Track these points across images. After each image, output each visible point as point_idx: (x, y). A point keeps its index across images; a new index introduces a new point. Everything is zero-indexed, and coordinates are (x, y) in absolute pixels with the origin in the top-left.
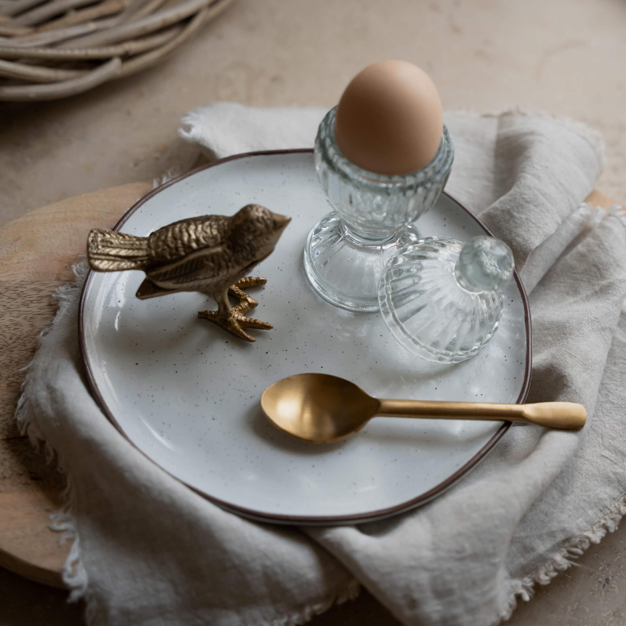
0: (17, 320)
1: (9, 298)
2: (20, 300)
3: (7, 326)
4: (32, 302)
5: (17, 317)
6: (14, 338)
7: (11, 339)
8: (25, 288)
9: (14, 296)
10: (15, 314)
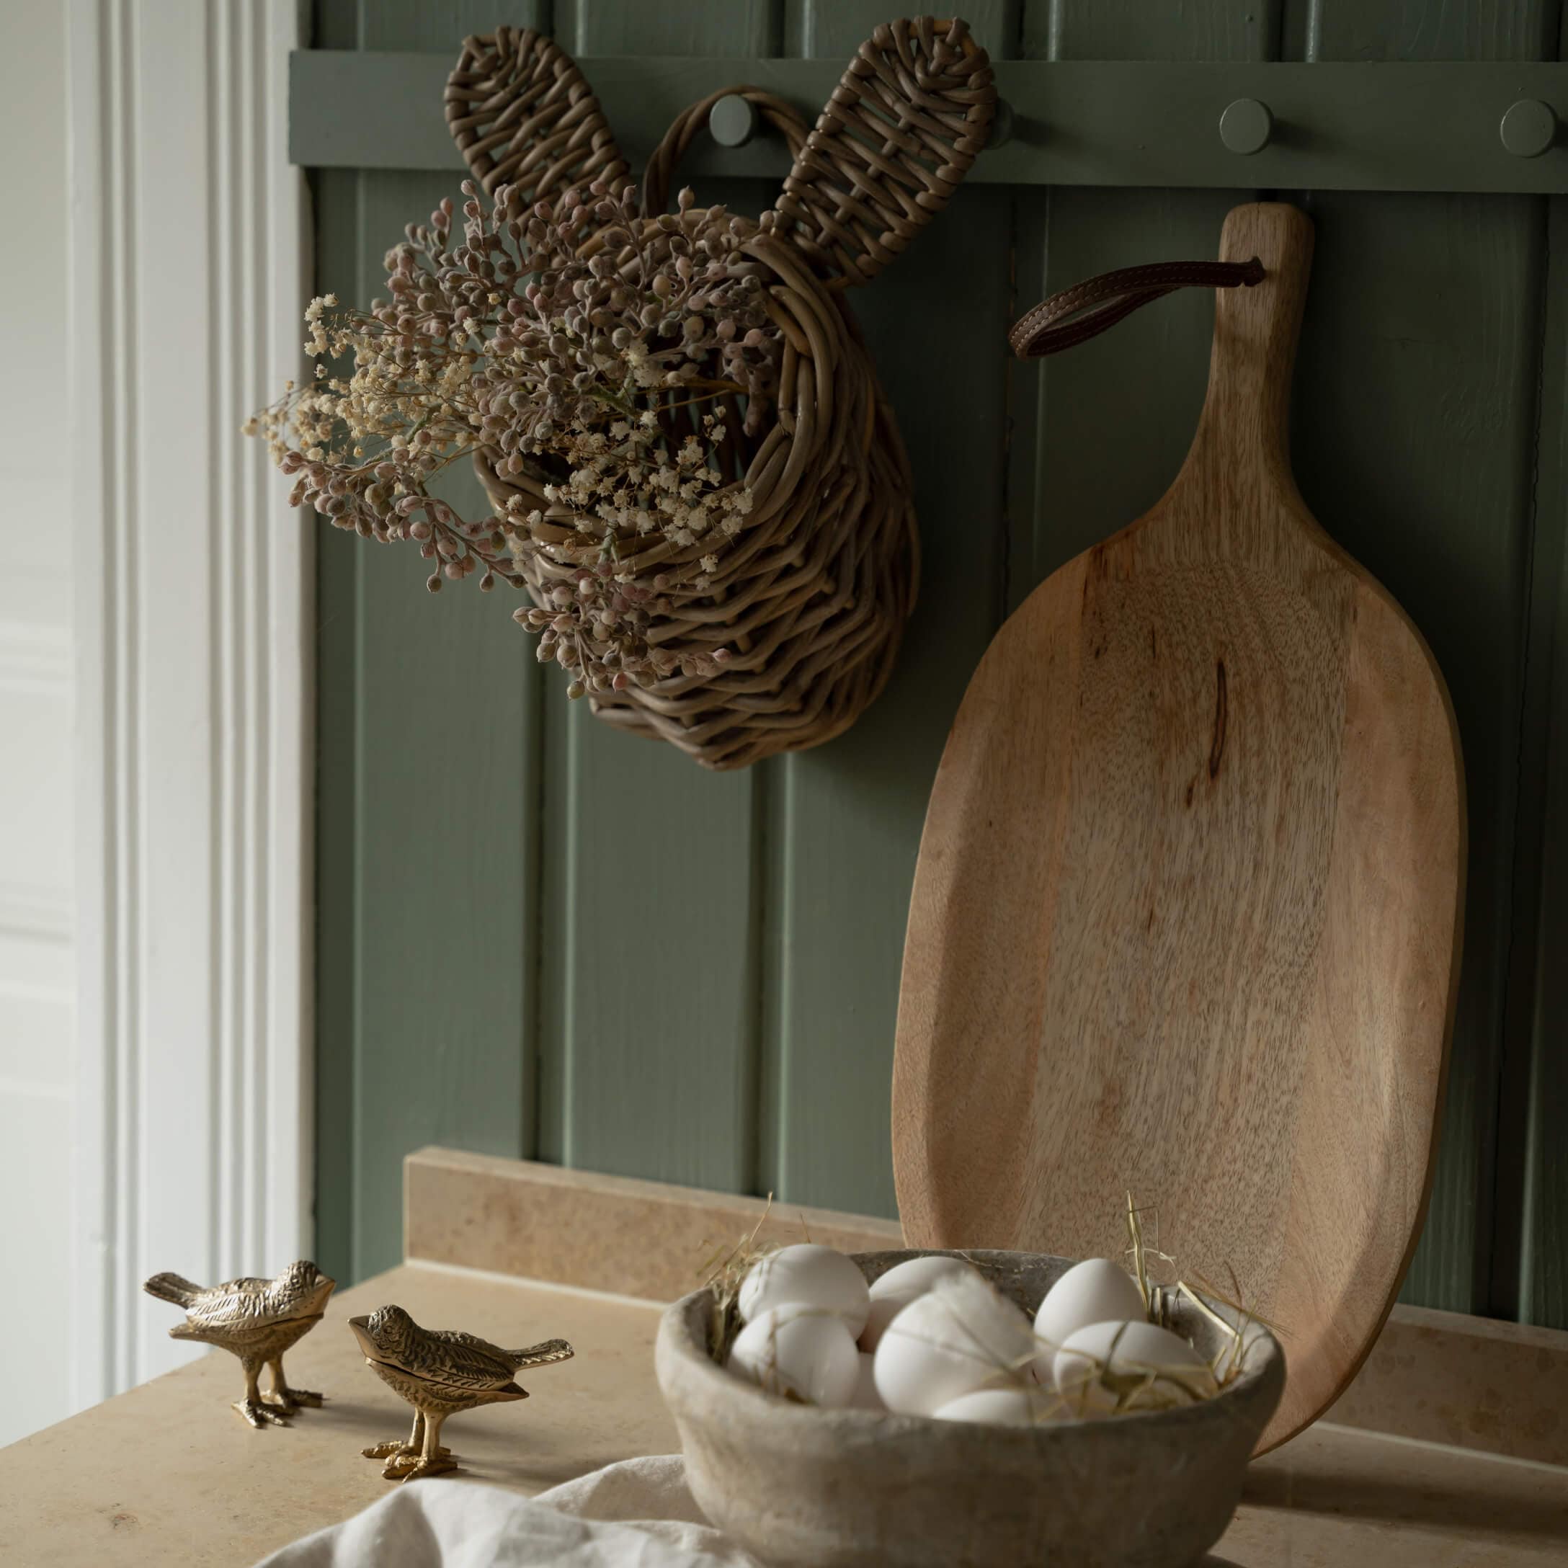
0: (1303, 665)
1: (1329, 661)
2: (1326, 672)
3: (1296, 652)
4: (1323, 685)
5: (1306, 665)
6: (1281, 658)
7: (1280, 654)
8: (1341, 680)
9: (1332, 666)
10: (1310, 664)
